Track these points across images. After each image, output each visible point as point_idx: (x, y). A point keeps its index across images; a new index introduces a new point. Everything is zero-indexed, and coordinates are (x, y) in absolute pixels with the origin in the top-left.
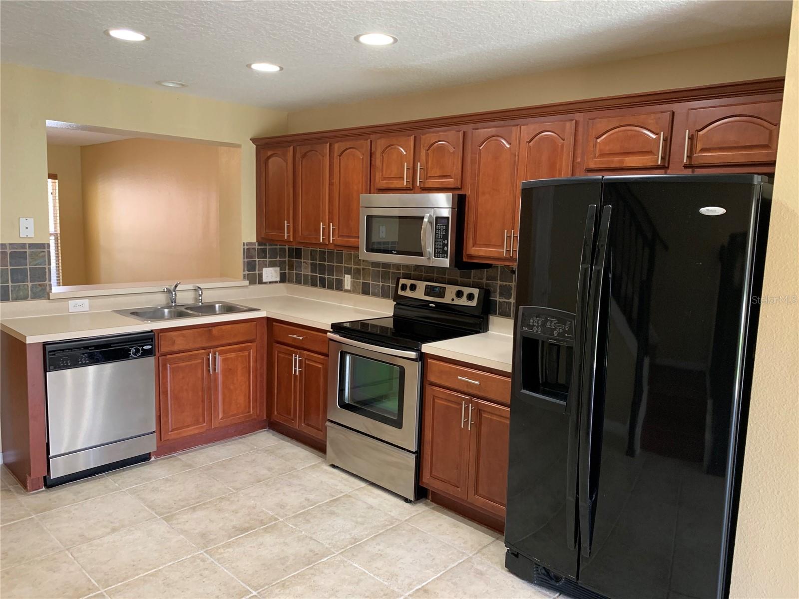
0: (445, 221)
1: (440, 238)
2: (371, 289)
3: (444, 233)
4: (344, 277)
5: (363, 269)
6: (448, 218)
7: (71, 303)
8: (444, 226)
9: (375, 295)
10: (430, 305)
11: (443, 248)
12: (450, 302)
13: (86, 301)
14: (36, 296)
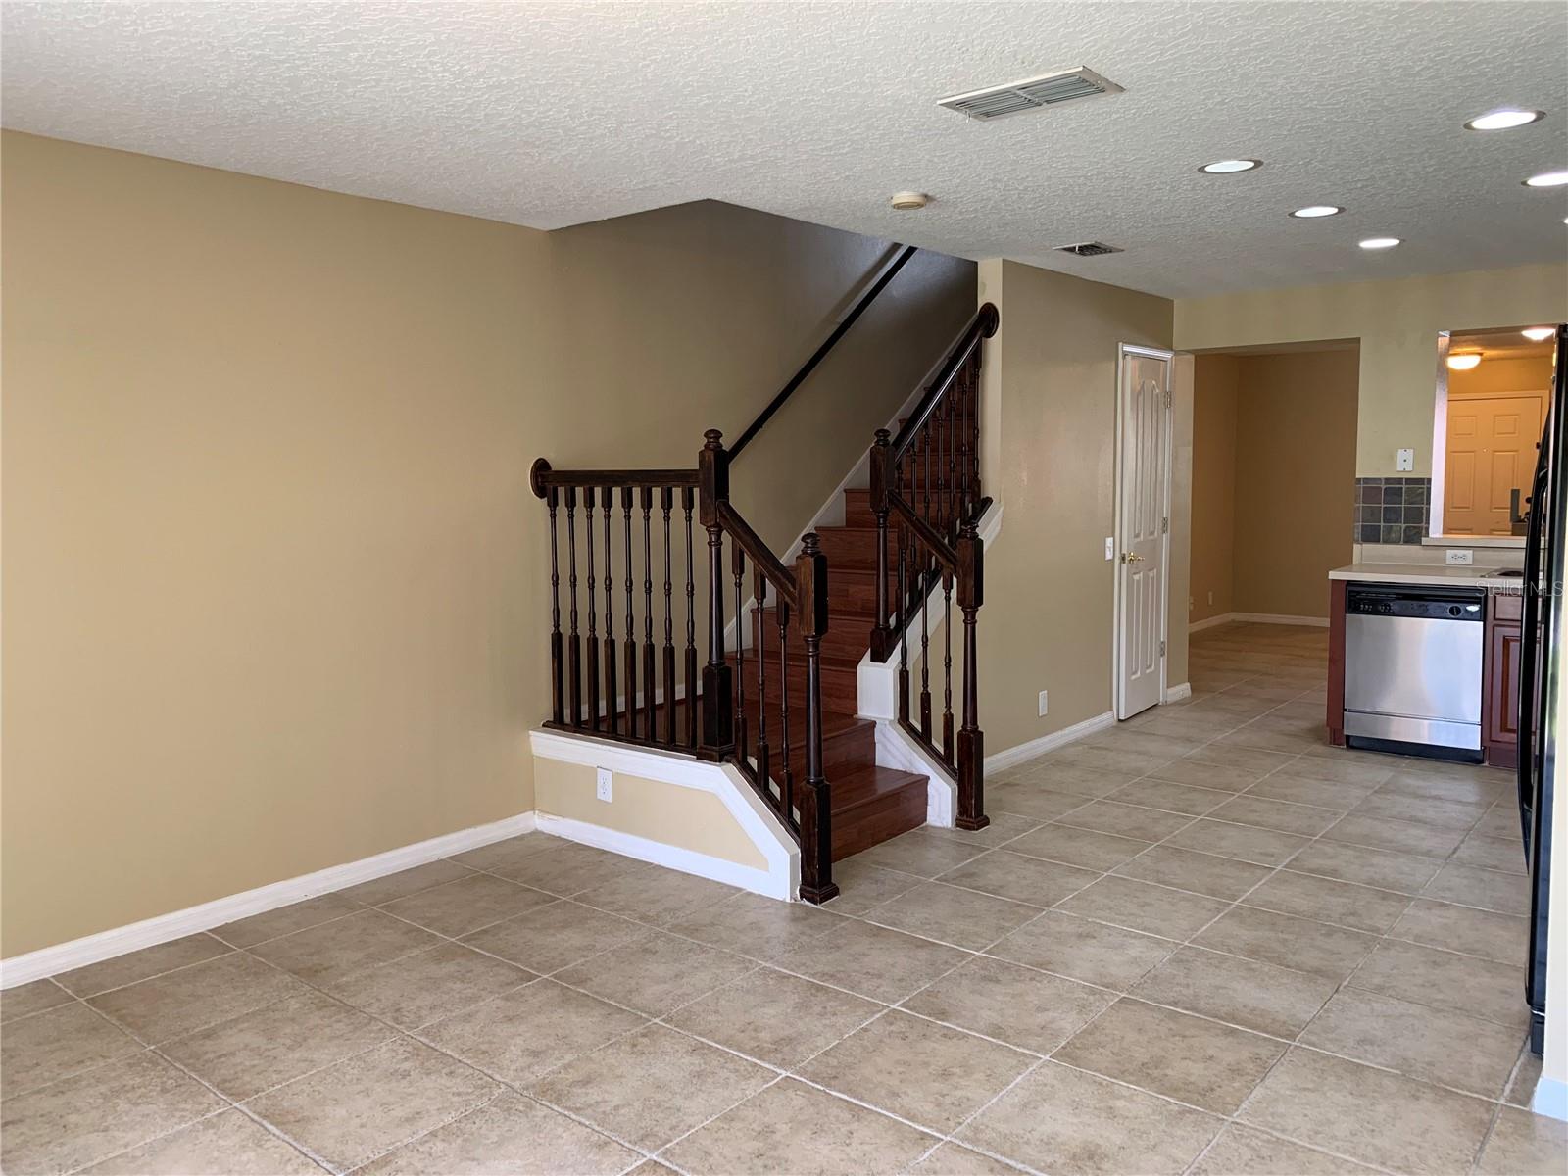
7: (1450, 552)
13: (1469, 553)
14: (1408, 541)
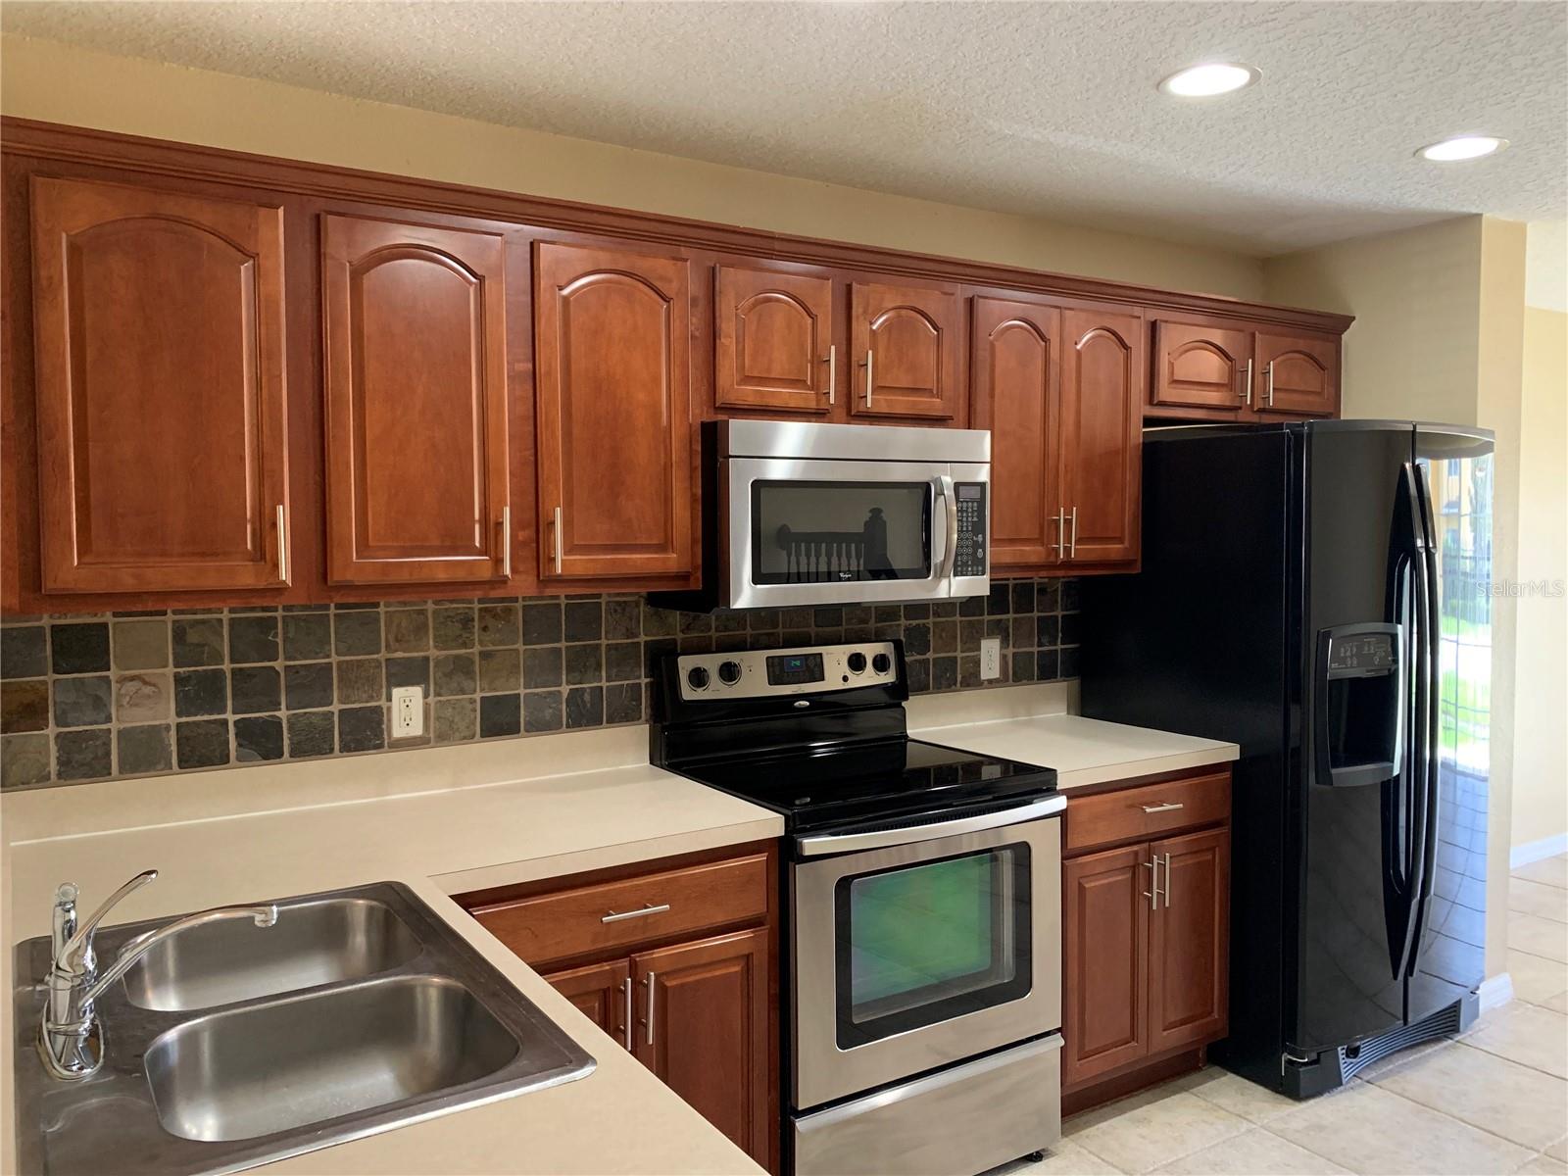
0: (975, 493)
1: (967, 531)
2: (522, 712)
3: (975, 519)
4: (389, 699)
5: (485, 655)
6: (982, 485)
8: (975, 504)
9: (542, 726)
10: (796, 704)
11: (975, 552)
12: (840, 686)
